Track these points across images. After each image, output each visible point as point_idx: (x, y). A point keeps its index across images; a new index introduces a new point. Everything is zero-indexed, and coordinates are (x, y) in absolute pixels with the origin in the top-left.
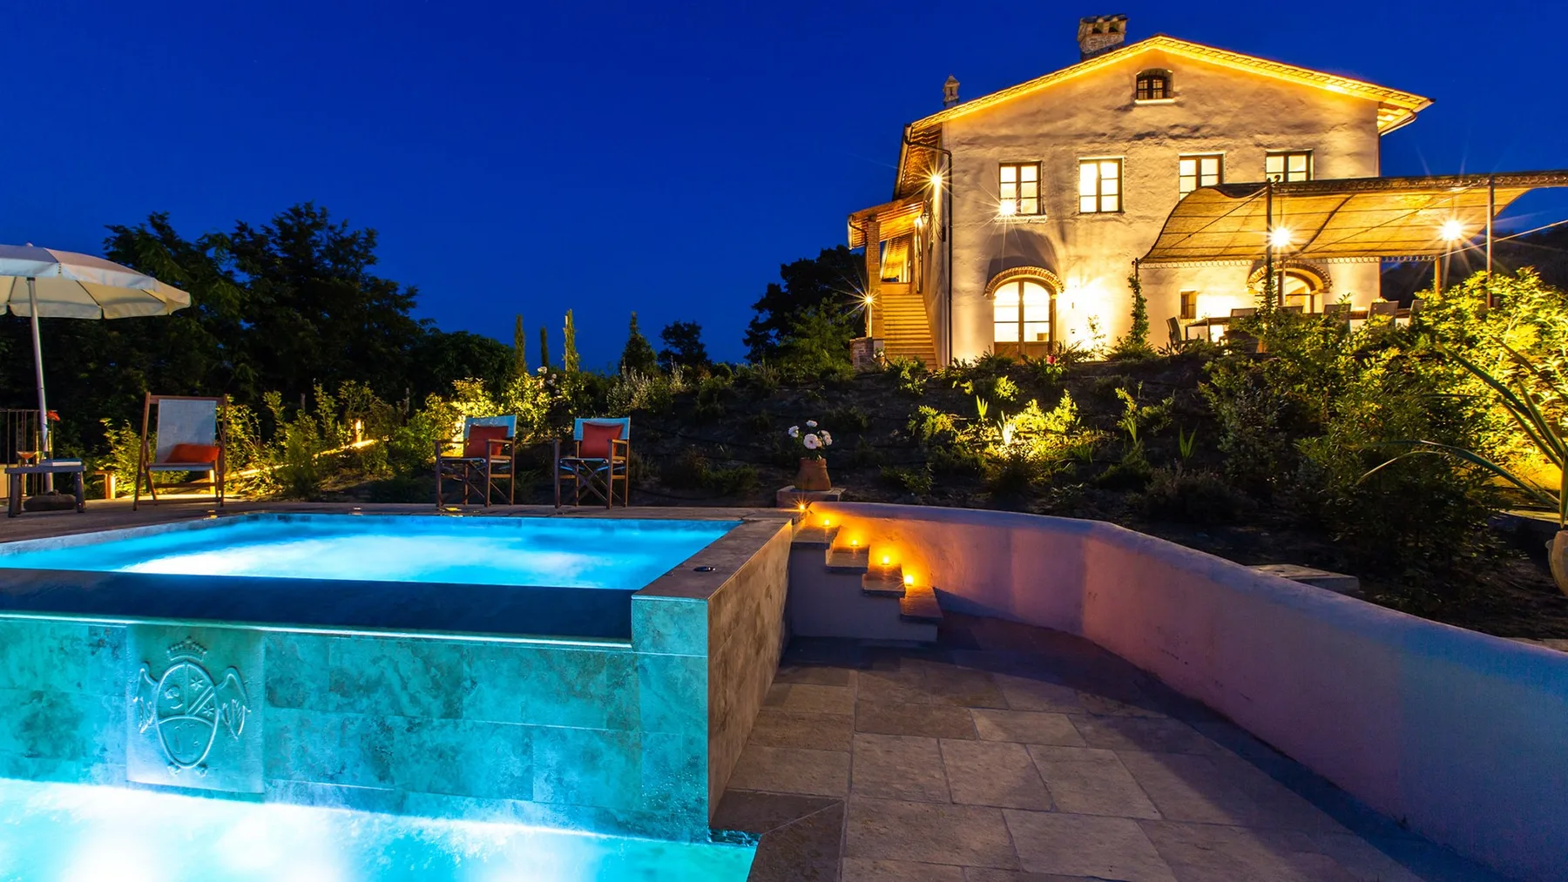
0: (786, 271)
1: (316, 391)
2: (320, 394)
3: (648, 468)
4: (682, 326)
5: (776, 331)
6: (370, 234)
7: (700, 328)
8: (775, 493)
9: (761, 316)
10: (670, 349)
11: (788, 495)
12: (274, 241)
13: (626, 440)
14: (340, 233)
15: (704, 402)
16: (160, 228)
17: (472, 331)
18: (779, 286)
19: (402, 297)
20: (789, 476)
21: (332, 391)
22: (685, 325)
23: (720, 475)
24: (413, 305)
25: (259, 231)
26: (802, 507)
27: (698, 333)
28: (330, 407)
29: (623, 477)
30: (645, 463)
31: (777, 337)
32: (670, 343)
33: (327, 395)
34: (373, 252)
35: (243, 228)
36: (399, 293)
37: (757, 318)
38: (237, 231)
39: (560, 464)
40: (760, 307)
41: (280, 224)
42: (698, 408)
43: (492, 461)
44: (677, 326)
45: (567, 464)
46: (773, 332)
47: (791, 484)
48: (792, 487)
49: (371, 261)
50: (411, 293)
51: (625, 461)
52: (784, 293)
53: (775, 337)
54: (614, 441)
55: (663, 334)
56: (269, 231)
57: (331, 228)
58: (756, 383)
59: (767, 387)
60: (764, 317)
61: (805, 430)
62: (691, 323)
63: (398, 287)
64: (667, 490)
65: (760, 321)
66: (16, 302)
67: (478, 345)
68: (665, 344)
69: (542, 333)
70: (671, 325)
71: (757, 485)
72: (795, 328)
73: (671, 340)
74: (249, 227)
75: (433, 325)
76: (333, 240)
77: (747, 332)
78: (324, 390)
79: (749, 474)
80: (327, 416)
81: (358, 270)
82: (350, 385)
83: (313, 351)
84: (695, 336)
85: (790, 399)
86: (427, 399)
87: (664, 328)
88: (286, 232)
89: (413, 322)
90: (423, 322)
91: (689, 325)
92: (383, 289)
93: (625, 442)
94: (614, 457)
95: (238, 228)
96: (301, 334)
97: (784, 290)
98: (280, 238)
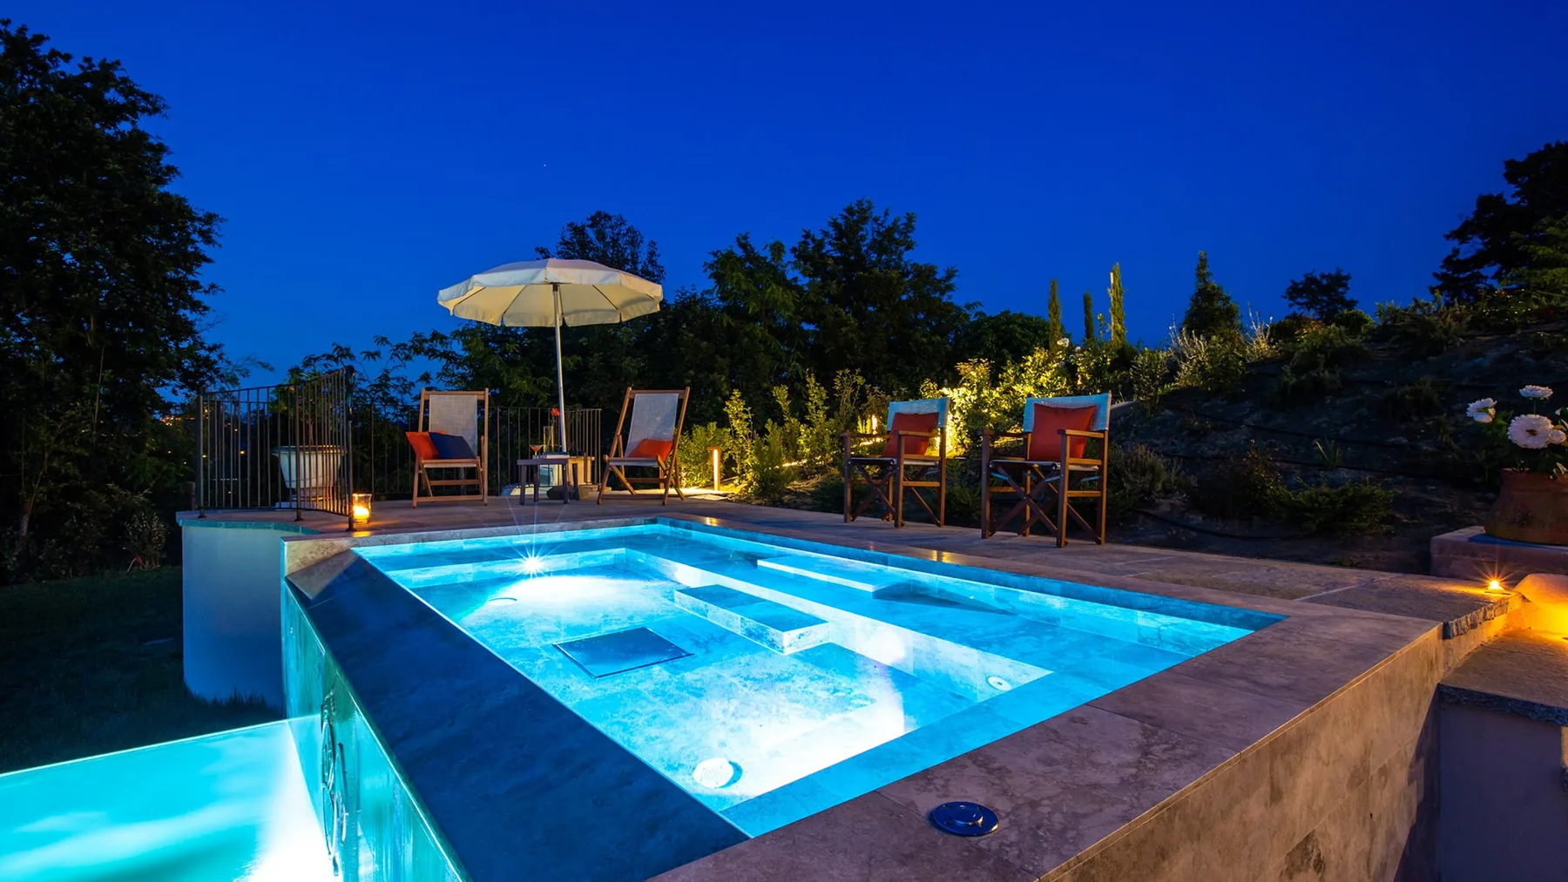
0: (1513, 171)
1: (808, 383)
2: (812, 386)
3: (1173, 479)
4: (1319, 278)
5: (1496, 268)
6: (910, 219)
7: (1348, 277)
8: (1428, 542)
9: (1464, 247)
10: (1299, 313)
11: (1461, 549)
12: (830, 243)
13: (1103, 432)
14: (883, 222)
15: (1297, 371)
16: (744, 246)
17: (1014, 310)
18: (1500, 196)
19: (940, 281)
20: (1478, 504)
21: (826, 381)
22: (1323, 276)
23: (1301, 498)
24: (950, 288)
25: (819, 237)
26: (1495, 586)
27: (1345, 286)
28: (821, 399)
29: (1095, 493)
30: (1169, 469)
31: (1498, 276)
32: (1299, 304)
33: (819, 387)
34: (913, 236)
35: (807, 235)
36: (938, 277)
37: (1456, 251)
38: (803, 239)
39: (990, 470)
40: (1461, 234)
41: (835, 225)
42: (1286, 379)
43: (906, 463)
44: (1310, 280)
45: (1000, 469)
46: (1489, 271)
47: (1480, 523)
48: (1478, 530)
49: (909, 248)
50: (950, 275)
51: (1101, 467)
52: (1513, 206)
53: (1493, 278)
54: (1069, 432)
55: (1288, 293)
56: (826, 234)
57: (876, 220)
58: (1412, 330)
59: (1438, 334)
60: (1471, 248)
61: (1513, 406)
62: (1333, 273)
63: (936, 270)
64: (1197, 519)
65: (1461, 257)
66: (568, 314)
67: (1020, 325)
68: (1291, 306)
69: (1086, 300)
70: (1300, 279)
71: (1391, 520)
72: (1535, 253)
73: (1300, 300)
74: (812, 233)
75: (979, 309)
76: (878, 232)
77: (1435, 275)
78: (817, 381)
79: (1368, 498)
80: (817, 408)
81: (900, 258)
82: (844, 375)
83: (856, 346)
84: (1341, 290)
85: (1493, 354)
86: (922, 386)
87: (1290, 284)
88: (841, 233)
89: (958, 309)
90: (968, 307)
91: (1329, 277)
92: (925, 275)
93: (1101, 436)
94: (1069, 460)
95: (804, 236)
96: (844, 329)
97: (1511, 201)
98: (836, 239)
